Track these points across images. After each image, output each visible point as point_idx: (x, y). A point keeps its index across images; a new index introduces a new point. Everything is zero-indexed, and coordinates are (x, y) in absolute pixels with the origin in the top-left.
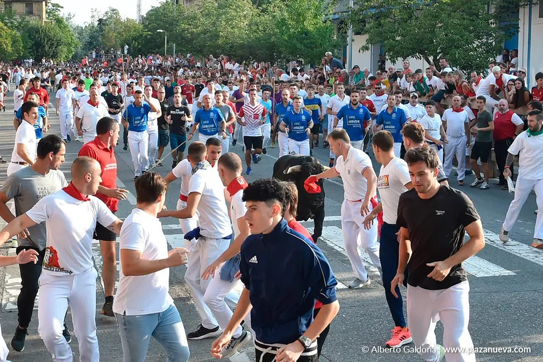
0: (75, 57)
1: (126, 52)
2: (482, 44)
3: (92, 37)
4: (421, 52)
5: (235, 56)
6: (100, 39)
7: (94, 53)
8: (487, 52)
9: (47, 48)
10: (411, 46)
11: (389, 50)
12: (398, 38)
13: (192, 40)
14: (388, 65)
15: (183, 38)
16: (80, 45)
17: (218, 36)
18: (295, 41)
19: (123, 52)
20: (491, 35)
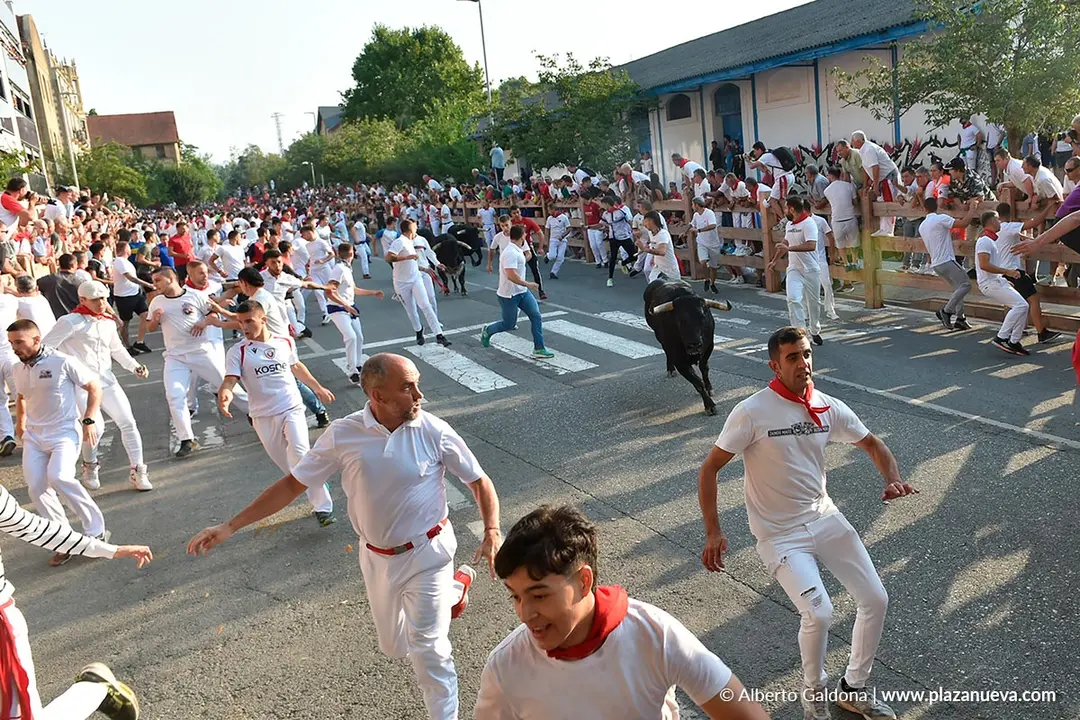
0: (218, 199)
1: (273, 186)
2: (619, 149)
3: (235, 175)
4: (564, 162)
5: (385, 181)
6: (243, 177)
7: (240, 193)
8: (624, 156)
9: (186, 190)
10: (552, 156)
11: (534, 162)
12: (540, 150)
13: (340, 168)
14: (534, 177)
15: (329, 168)
16: (223, 185)
17: (365, 163)
18: (442, 161)
19: (270, 187)
20: (625, 140)
